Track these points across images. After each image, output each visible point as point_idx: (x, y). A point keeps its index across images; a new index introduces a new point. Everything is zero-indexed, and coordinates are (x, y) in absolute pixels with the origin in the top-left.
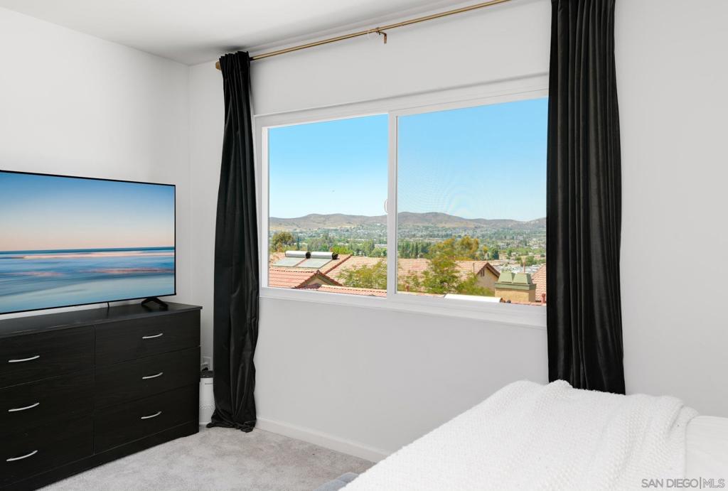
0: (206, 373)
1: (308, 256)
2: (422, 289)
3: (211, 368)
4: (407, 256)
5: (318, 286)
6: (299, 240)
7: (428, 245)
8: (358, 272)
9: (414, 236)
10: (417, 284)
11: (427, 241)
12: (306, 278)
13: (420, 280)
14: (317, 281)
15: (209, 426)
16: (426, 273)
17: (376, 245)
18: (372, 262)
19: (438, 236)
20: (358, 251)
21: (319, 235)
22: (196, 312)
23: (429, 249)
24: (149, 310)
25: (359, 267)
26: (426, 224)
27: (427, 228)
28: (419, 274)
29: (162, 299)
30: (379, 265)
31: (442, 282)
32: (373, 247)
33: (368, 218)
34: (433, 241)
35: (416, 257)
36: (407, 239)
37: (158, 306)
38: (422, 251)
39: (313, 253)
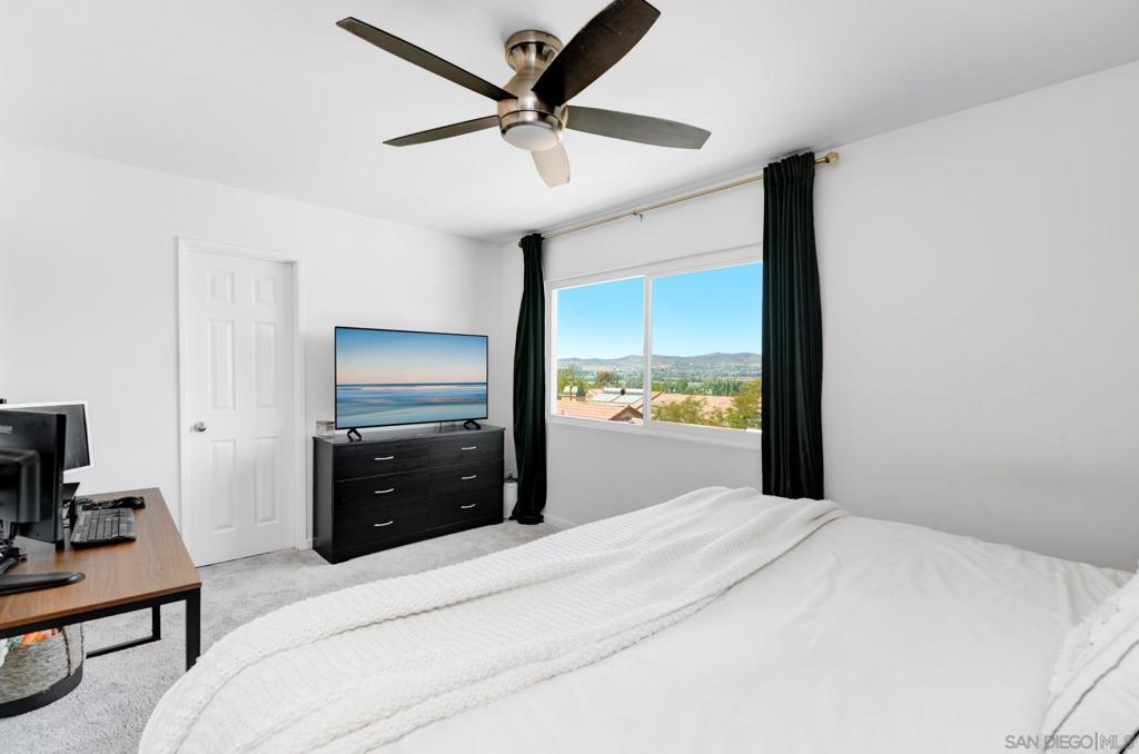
0: (511, 479)
1: (623, 392)
2: (727, 424)
3: (515, 476)
4: (719, 394)
5: (628, 419)
6: (618, 378)
7: (740, 383)
8: (666, 408)
9: (726, 375)
10: (722, 420)
11: (738, 380)
12: (619, 412)
13: (724, 416)
14: (628, 414)
15: (511, 519)
16: (729, 410)
17: (689, 384)
18: (680, 398)
19: (750, 375)
20: (672, 388)
21: (636, 374)
22: (501, 433)
23: (740, 388)
24: (468, 429)
25: (668, 403)
26: (738, 364)
27: (739, 368)
28: (723, 410)
29: (477, 421)
30: (688, 402)
31: (745, 418)
32: (687, 385)
33: (682, 359)
34: (745, 380)
35: (727, 395)
36: (719, 378)
37: (474, 426)
38: (735, 389)
39: (627, 390)
